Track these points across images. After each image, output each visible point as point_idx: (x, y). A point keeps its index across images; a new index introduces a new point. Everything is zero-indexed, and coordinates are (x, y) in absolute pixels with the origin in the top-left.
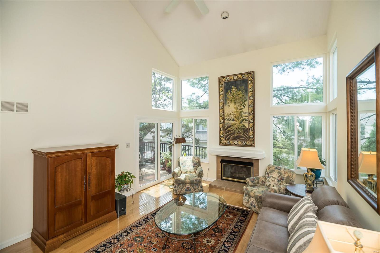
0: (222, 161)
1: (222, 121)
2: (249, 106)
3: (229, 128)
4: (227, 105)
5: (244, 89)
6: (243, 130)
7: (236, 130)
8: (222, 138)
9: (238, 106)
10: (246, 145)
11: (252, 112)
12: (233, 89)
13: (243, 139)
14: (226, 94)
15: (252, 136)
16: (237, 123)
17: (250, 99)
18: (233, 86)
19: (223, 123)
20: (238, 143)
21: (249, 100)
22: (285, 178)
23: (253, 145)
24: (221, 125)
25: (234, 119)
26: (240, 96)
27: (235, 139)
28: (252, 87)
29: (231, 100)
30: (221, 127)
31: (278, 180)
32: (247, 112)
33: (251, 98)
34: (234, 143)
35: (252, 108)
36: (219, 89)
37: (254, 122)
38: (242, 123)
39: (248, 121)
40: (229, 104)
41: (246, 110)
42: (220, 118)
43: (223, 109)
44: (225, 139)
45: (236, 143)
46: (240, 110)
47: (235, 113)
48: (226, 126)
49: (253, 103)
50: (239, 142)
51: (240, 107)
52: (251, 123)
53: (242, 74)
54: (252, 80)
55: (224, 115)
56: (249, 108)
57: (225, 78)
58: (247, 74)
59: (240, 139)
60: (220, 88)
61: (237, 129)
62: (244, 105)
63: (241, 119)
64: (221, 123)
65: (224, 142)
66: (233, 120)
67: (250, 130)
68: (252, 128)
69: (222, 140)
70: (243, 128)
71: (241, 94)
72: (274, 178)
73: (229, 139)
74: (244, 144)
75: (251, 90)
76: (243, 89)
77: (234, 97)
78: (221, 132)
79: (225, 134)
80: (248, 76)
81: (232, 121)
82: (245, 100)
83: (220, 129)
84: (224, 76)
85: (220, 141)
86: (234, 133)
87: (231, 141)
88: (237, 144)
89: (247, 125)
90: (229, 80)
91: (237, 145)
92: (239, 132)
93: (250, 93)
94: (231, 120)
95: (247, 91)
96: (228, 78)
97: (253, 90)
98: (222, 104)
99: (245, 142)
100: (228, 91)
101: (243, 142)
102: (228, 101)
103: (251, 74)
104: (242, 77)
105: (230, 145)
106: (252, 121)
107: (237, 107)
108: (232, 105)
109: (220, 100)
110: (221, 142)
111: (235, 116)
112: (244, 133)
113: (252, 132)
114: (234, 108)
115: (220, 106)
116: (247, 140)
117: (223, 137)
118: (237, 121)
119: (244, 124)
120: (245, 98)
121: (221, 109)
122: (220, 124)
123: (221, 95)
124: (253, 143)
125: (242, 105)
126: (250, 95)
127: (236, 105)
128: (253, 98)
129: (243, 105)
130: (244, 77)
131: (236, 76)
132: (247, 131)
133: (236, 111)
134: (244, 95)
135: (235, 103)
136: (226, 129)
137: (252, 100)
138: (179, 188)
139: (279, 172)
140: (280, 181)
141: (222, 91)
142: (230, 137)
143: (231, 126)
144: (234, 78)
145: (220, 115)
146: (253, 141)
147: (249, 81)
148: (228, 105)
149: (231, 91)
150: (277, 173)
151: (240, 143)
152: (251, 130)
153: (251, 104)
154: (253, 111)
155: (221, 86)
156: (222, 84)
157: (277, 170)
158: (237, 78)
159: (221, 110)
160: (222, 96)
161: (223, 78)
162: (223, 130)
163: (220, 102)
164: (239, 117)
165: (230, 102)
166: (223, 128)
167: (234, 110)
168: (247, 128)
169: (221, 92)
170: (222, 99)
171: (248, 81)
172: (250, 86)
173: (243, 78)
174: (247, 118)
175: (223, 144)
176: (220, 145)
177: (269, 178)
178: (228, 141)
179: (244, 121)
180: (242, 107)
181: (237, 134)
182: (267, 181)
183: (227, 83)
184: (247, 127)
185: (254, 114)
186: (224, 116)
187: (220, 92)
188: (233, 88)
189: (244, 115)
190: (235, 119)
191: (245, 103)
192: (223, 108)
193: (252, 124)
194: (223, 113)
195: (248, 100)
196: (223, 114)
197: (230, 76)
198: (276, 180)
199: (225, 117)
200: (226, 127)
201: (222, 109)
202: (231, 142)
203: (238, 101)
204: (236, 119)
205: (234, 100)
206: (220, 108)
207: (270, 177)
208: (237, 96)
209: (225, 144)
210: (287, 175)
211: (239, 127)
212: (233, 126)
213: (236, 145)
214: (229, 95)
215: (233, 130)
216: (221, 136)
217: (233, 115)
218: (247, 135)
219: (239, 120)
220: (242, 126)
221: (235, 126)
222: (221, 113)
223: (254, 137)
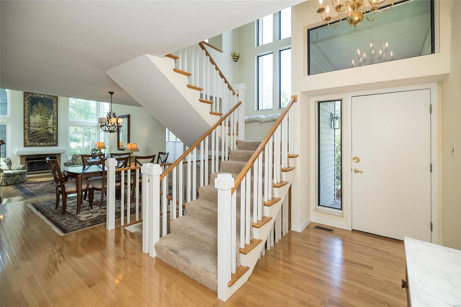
0: (27, 160)
1: (27, 128)
4: (33, 115)
5: (49, 106)
7: (42, 135)
8: (26, 141)
9: (43, 117)
10: (51, 146)
11: (56, 123)
13: (48, 141)
14: (32, 107)
15: (55, 139)
24: (26, 130)
26: (46, 110)
27: (41, 141)
29: (37, 112)
30: (26, 132)
32: (52, 122)
33: (55, 113)
35: (56, 120)
37: (57, 129)
38: (47, 130)
39: (52, 129)
40: (35, 115)
41: (51, 121)
42: (24, 125)
44: (31, 142)
45: (42, 144)
46: (46, 121)
47: (41, 122)
48: (31, 131)
53: (48, 95)
54: (56, 102)
55: (29, 123)
56: (53, 119)
57: (31, 94)
59: (45, 141)
60: (25, 101)
63: (46, 127)
65: (29, 144)
66: (39, 127)
68: (56, 133)
69: (27, 143)
70: (48, 134)
71: (47, 109)
73: (34, 141)
74: (49, 144)
75: (55, 108)
77: (40, 110)
78: (26, 136)
79: (30, 138)
80: (53, 98)
83: (25, 134)
84: (29, 92)
85: (25, 144)
86: (40, 137)
88: (42, 145)
89: (51, 132)
90: (35, 96)
93: (54, 110)
94: (37, 127)
95: (52, 108)
96: (34, 95)
97: (57, 108)
99: (50, 143)
100: (34, 105)
101: (48, 143)
102: (34, 113)
103: (55, 97)
105: (36, 146)
106: (55, 129)
108: (38, 116)
109: (25, 110)
111: (41, 125)
112: (48, 137)
114: (40, 118)
115: (26, 115)
116: (52, 142)
117: (28, 140)
118: (43, 128)
119: (49, 131)
120: (51, 112)
123: (27, 106)
124: (57, 144)
125: (47, 117)
128: (57, 113)
130: (50, 98)
132: (51, 135)
133: (42, 120)
134: (49, 110)
135: (41, 115)
136: (32, 134)
137: (56, 115)
138: (9, 180)
141: (28, 103)
142: (36, 140)
143: (36, 132)
144: (41, 96)
145: (25, 122)
146: (56, 142)
148: (34, 116)
149: (37, 105)
151: (45, 144)
152: (55, 135)
153: (55, 117)
155: (26, 99)
156: (28, 98)
158: (43, 97)
159: (26, 119)
161: (29, 94)
162: (28, 135)
163: (25, 112)
164: (44, 124)
166: (28, 133)
167: (40, 120)
168: (51, 133)
170: (27, 110)
171: (53, 101)
172: (55, 105)
173: (48, 98)
174: (52, 126)
175: (28, 146)
176: (24, 147)
178: (34, 143)
179: (49, 129)
180: (47, 118)
181: (43, 137)
183: (33, 98)
184: (52, 132)
185: (57, 124)
187: (25, 104)
188: (39, 103)
189: (49, 124)
191: (50, 116)
192: (28, 117)
193: (56, 131)
194: (28, 121)
195: (52, 114)
197: (37, 94)
199: (31, 125)
200: (31, 133)
202: (37, 144)
203: (43, 114)
204: (42, 127)
205: (40, 113)
206: (25, 117)
208: (43, 110)
209: (30, 146)
211: (45, 133)
212: (39, 131)
214: (35, 108)
215: (39, 135)
216: (26, 139)
217: (39, 123)
218: (51, 138)
219: (44, 128)
220: (47, 132)
221: (41, 132)
222: (26, 120)
223: (57, 139)
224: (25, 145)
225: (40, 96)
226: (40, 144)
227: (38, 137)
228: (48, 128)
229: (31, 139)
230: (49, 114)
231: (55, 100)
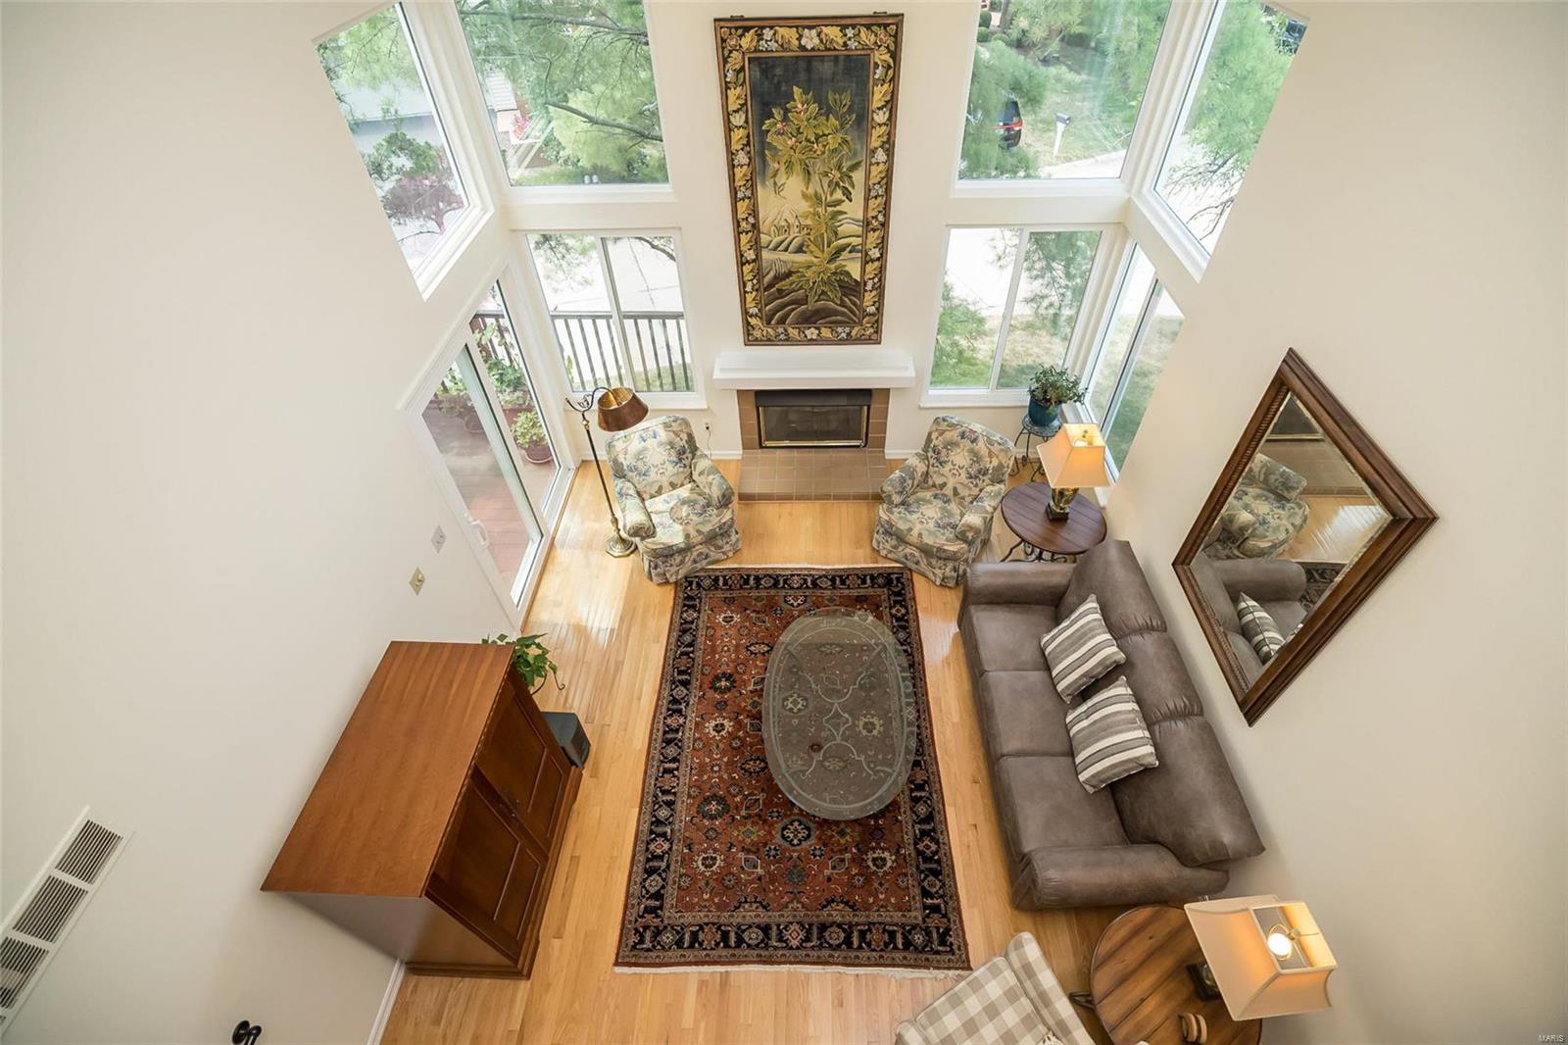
1: (750, 255)
2: (870, 190)
3: (783, 283)
4: (770, 183)
5: (850, 110)
6: (840, 286)
7: (811, 289)
8: (753, 321)
9: (820, 191)
10: (849, 340)
11: (881, 218)
12: (800, 106)
13: (839, 318)
14: (764, 128)
15: (872, 309)
16: (815, 260)
17: (874, 160)
18: (795, 89)
19: (754, 261)
20: (818, 335)
21: (871, 164)
22: (990, 471)
23: (874, 337)
24: (747, 268)
25: (802, 245)
26: (833, 142)
27: (809, 319)
28: (887, 102)
29: (786, 158)
30: (746, 279)
31: (968, 473)
32: (860, 216)
33: (881, 156)
34: (806, 336)
35: (880, 199)
36: (725, 98)
37: (882, 257)
38: (837, 263)
39: (859, 255)
40: (781, 179)
41: (854, 209)
42: (738, 241)
43: (749, 198)
44: (769, 323)
45: (811, 333)
46: (830, 209)
47: (809, 222)
48: (768, 273)
49: (884, 181)
50: (823, 330)
51: (831, 194)
52: (873, 261)
53: (844, 22)
54: (889, 67)
55: (755, 226)
56: (867, 200)
57: (752, 31)
58: (868, 27)
59: (828, 319)
60: (726, 87)
61: (814, 283)
62: (847, 186)
63: (832, 246)
64: (744, 261)
65: (765, 333)
66: (800, 250)
67: (865, 285)
68: (876, 280)
69: (754, 329)
70: (840, 281)
71: (836, 131)
72: (957, 467)
74: (844, 335)
75: (881, 117)
76: (845, 109)
77: (804, 143)
78: (749, 297)
79: (766, 306)
80: (873, 38)
81: (796, 252)
82: (854, 162)
83: (745, 287)
84: (742, 19)
85: (748, 331)
86: (804, 301)
87: (790, 330)
88: (814, 337)
89: (854, 269)
90: (773, 45)
91: (816, 340)
92: (822, 297)
93: (876, 132)
94: (790, 249)
95: (862, 119)
96: (768, 34)
97: (889, 119)
98: (745, 175)
99: (847, 330)
100: (774, 110)
101: (840, 330)
102: (776, 165)
103: (886, 26)
104: (841, 41)
105: (788, 341)
106: (875, 253)
107: (816, 193)
108: (794, 185)
109: (731, 155)
110: (749, 335)
111: (809, 234)
112: (841, 299)
113: (874, 293)
114: (805, 196)
115: (737, 184)
116: (855, 322)
117: (756, 315)
118: (818, 253)
119: (845, 266)
120: (855, 154)
121: (743, 199)
122: (743, 264)
123: (739, 128)
124: (876, 332)
125: (837, 184)
126: (875, 143)
127: (811, 186)
128: (888, 155)
129: (842, 184)
130: (853, 44)
131: (810, 28)
132: (855, 291)
133: (812, 210)
134: (849, 138)
135: (807, 173)
136: (770, 286)
137: (882, 167)
138: (671, 565)
139: (971, 451)
140: (976, 477)
141: (742, 105)
142: (787, 315)
143: (789, 274)
144: (803, 42)
145: (739, 226)
146: (876, 325)
147: (876, 65)
148: (775, 183)
149: (787, 111)
150: (966, 454)
151: (826, 333)
152: (869, 287)
153: (879, 183)
154: (884, 216)
155: (730, 76)
156: (738, 67)
157: (966, 443)
158: (816, 41)
159: (742, 206)
160: (741, 133)
161: (740, 32)
162: (757, 290)
163: (732, 166)
164: (822, 234)
165: (783, 169)
166: (755, 281)
167: (804, 206)
168: (856, 281)
169: (737, 115)
170: (742, 149)
171: (872, 64)
172: (878, 95)
173: (845, 44)
174: (860, 239)
175: (761, 340)
176: (745, 344)
177: (941, 463)
178: (781, 330)
179: (845, 254)
180: (839, 195)
181: (816, 301)
182: (935, 472)
183: (763, 64)
184: (856, 275)
185: (884, 225)
186: (759, 232)
187: (729, 114)
188: (795, 97)
189: (846, 228)
190: (808, 246)
191: (850, 177)
192: (748, 193)
193: (877, 264)
194: (751, 220)
195: (863, 164)
196: (753, 225)
197: (782, 23)
198: (963, 472)
199: (764, 239)
200: (767, 280)
201: (747, 201)
202: (793, 332)
203: (818, 167)
204: (812, 247)
205: (801, 162)
206: (736, 197)
207: (945, 462)
208: (817, 139)
209: (769, 341)
210: (995, 463)
211: (825, 278)
212: (798, 272)
213: (812, 342)
214: (779, 133)
215: (801, 288)
216: (751, 311)
217: (801, 227)
218: (855, 304)
219: (823, 251)
220: (835, 273)
221: (809, 274)
222: (741, 216)
223: (879, 310)
224: (750, 339)
225: (799, 39)
226: (807, 332)
227: (798, 302)
228: (840, 251)
229: (767, 308)
230: (849, 163)
231: (881, 56)
